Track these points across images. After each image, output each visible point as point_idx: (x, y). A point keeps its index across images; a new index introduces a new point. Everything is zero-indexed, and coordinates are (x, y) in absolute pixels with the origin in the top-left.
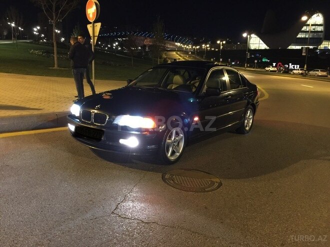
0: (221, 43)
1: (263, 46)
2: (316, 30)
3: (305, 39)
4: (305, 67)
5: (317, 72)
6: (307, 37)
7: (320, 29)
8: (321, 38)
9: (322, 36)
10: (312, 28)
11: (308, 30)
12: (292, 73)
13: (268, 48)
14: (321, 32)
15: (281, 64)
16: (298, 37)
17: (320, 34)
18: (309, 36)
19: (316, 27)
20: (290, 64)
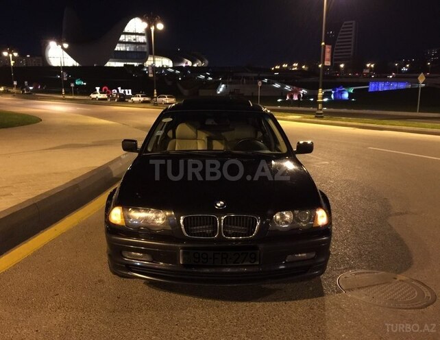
0: (11, 55)
1: (70, 62)
2: (137, 41)
3: (125, 52)
4: (155, 93)
5: (164, 99)
6: (128, 50)
7: (142, 39)
8: (145, 53)
9: (146, 48)
10: (132, 38)
11: (127, 40)
12: (130, 101)
13: (78, 65)
14: (144, 43)
15: (106, 88)
16: (116, 49)
17: (143, 46)
18: (130, 48)
19: (137, 36)
20: (119, 88)
